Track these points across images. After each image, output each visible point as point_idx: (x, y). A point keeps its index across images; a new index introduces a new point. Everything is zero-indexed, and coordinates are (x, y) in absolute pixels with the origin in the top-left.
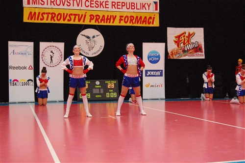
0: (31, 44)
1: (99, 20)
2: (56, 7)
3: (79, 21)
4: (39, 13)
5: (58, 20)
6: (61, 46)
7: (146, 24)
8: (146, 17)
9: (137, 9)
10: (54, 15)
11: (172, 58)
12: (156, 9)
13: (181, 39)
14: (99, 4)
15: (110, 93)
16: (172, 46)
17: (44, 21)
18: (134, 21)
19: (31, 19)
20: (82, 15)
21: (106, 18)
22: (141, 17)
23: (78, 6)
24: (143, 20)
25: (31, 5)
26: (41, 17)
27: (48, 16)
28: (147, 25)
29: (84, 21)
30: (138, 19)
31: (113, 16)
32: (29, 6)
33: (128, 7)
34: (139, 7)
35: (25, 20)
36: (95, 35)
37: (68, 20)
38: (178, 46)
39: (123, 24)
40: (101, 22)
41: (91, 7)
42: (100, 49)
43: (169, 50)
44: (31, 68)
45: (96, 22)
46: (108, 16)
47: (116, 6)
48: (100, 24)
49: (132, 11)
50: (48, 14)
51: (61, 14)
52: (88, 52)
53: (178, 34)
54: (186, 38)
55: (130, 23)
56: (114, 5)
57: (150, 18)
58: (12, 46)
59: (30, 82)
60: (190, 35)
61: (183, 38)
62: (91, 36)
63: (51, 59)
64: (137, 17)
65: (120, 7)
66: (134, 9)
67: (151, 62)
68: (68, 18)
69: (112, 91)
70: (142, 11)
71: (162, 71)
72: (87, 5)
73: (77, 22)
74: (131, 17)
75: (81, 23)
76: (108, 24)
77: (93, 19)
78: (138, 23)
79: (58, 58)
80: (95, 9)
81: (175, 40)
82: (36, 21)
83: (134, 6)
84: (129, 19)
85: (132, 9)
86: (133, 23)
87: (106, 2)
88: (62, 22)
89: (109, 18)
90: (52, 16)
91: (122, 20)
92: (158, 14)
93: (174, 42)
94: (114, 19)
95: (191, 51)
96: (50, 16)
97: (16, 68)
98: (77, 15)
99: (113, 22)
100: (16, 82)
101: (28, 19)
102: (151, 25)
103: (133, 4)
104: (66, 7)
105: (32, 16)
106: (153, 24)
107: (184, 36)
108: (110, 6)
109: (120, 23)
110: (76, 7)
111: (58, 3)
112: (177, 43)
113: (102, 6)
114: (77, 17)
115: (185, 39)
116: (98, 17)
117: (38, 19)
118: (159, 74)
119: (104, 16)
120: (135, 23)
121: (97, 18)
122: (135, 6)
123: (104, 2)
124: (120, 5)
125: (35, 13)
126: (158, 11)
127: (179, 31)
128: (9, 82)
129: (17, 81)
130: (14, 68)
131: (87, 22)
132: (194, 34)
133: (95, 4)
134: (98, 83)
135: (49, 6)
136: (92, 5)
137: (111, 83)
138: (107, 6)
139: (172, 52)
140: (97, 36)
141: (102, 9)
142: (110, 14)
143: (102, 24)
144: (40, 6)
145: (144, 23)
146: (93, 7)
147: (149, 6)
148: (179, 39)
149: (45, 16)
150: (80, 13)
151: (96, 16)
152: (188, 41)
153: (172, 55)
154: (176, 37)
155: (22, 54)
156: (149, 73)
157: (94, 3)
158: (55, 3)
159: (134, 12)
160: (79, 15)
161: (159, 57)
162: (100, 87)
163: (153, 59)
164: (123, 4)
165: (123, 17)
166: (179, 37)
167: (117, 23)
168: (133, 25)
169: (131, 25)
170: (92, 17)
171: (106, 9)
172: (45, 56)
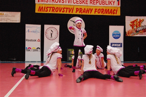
0: (40, 26)
1: (82, 12)
2: (55, 3)
3: (69, 12)
4: (45, 7)
6: (58, 27)
7: (112, 14)
8: (111, 10)
9: (106, 4)
10: (54, 9)
11: (128, 35)
12: (119, 5)
13: (134, 24)
14: (82, 1)
16: (128, 28)
17: (48, 12)
18: (104, 12)
19: (40, 11)
20: (71, 8)
21: (86, 10)
22: (108, 10)
23: (69, 3)
25: (40, 3)
26: (46, 9)
27: (50, 9)
28: (113, 15)
29: (72, 12)
30: (107, 11)
31: (91, 9)
32: (39, 3)
33: (100, 3)
34: (107, 3)
35: (37, 11)
37: (63, 12)
38: (133, 28)
39: (97, 14)
40: (83, 13)
41: (77, 3)
43: (127, 31)
44: (39, 40)
45: (80, 13)
46: (87, 9)
47: (93, 3)
48: (82, 14)
49: (103, 5)
50: (50, 8)
51: (58, 8)
53: (133, 20)
54: (138, 23)
55: (101, 13)
56: (91, 2)
57: (115, 10)
58: (28, 27)
59: (38, 49)
60: (140, 21)
63: (51, 35)
64: (106, 10)
65: (95, 3)
66: (104, 4)
67: (114, 38)
68: (62, 10)
70: (109, 6)
71: (122, 43)
72: (74, 2)
73: (68, 13)
74: (102, 9)
75: (71, 13)
76: (87, 14)
77: (78, 11)
78: (106, 13)
79: (56, 35)
80: (79, 4)
81: (131, 24)
82: (43, 12)
84: (101, 10)
85: (103, 4)
86: (103, 14)
88: (58, 12)
89: (88, 10)
90: (53, 9)
91: (96, 11)
92: (120, 8)
93: (130, 26)
94: (91, 11)
95: (141, 31)
96: (51, 9)
98: (68, 8)
99: (91, 13)
100: (29, 49)
101: (38, 11)
102: (115, 15)
104: (61, 3)
105: (40, 9)
106: (116, 14)
107: (137, 22)
108: (89, 2)
109: (95, 13)
110: (67, 3)
111: (57, 1)
112: (132, 26)
113: (83, 3)
114: (68, 9)
115: (137, 24)
116: (81, 10)
117: (44, 11)
118: (120, 46)
119: (85, 9)
120: (105, 13)
121: (80, 10)
122: (105, 2)
124: (95, 2)
125: (42, 7)
126: (120, 6)
127: (133, 18)
129: (30, 48)
130: (28, 40)
131: (74, 13)
132: (143, 20)
133: (79, 2)
135: (51, 3)
136: (78, 2)
138: (87, 3)
139: (128, 32)
141: (84, 4)
142: (89, 8)
143: (84, 14)
144: (46, 3)
145: (111, 13)
146: (78, 3)
147: (114, 3)
148: (133, 24)
149: (49, 9)
151: (80, 9)
152: (139, 25)
153: (129, 33)
154: (131, 22)
155: (34, 32)
156: (113, 45)
158: (54, 1)
159: (104, 6)
160: (69, 8)
161: (120, 35)
163: (116, 36)
164: (97, 2)
165: (97, 9)
166: (133, 22)
167: (93, 13)
168: (103, 15)
169: (102, 14)
170: (78, 10)
171: (86, 5)
172: (47, 33)
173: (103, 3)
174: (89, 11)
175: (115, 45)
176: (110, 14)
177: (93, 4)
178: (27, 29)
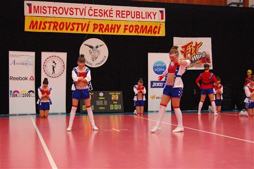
0: (33, 54)
1: (103, 30)
2: (59, 15)
3: (82, 30)
4: (41, 22)
5: (61, 29)
6: (64, 56)
7: (151, 33)
8: (151, 27)
9: (142, 18)
10: (56, 24)
12: (162, 18)
14: (103, 12)
15: (114, 105)
17: (46, 30)
18: (139, 30)
19: (33, 28)
20: (86, 24)
21: (110, 27)
22: (146, 27)
23: (81, 15)
24: (148, 29)
25: (33, 14)
26: (42, 26)
27: (50, 25)
28: (153, 35)
29: (87, 31)
30: (144, 29)
31: (117, 25)
32: (30, 15)
33: (133, 16)
34: (144, 16)
35: (27, 29)
36: (99, 45)
37: (71, 30)
38: (185, 56)
39: (127, 33)
40: (105, 31)
41: (95, 16)
42: (104, 59)
44: (32, 79)
45: (99, 31)
46: (112, 25)
48: (104, 33)
49: (138, 20)
50: (50, 23)
51: (63, 23)
52: (92, 62)
53: (185, 44)
54: (193, 48)
55: (135, 32)
56: (118, 14)
57: (156, 27)
58: (13, 56)
59: (31, 93)
60: (197, 45)
61: (190, 48)
62: (94, 46)
63: (53, 70)
64: (142, 26)
65: (125, 16)
66: (139, 18)
67: (156, 72)
68: (71, 27)
69: (116, 103)
70: (147, 20)
72: (91, 14)
73: (80, 32)
74: (136, 26)
75: (85, 32)
76: (112, 33)
77: (96, 28)
78: (143, 33)
79: (61, 69)
80: (99, 18)
81: (182, 50)
82: (38, 31)
83: (139, 15)
84: (134, 28)
85: (137, 18)
86: (138, 33)
87: (110, 11)
88: (64, 31)
90: (54, 25)
91: (127, 29)
92: (164, 24)
93: (180, 53)
94: (118, 29)
95: (198, 62)
96: (52, 25)
97: (17, 79)
98: (80, 24)
99: (117, 32)
100: (16, 93)
101: (30, 28)
102: (157, 35)
103: (138, 13)
104: (68, 15)
105: (33, 24)
106: (158, 33)
107: (191, 46)
108: (114, 14)
109: (124, 32)
110: (79, 16)
111: (61, 12)
112: (184, 53)
113: (106, 15)
114: (80, 26)
115: (191, 49)
116: (102, 27)
117: (39, 29)
119: (108, 25)
120: (140, 33)
121: (100, 27)
122: (141, 15)
123: (108, 11)
124: (124, 14)
125: (37, 22)
126: (164, 20)
127: (186, 41)
128: (10, 93)
129: (18, 92)
130: (14, 79)
131: (90, 32)
132: (201, 44)
133: (99, 13)
134: (101, 94)
135: (51, 15)
136: (96, 14)
137: (115, 95)
138: (111, 15)
140: (101, 46)
141: (106, 18)
142: (114, 23)
143: (106, 33)
144: (42, 15)
146: (97, 16)
147: (155, 15)
148: (186, 49)
149: (47, 25)
150: (84, 22)
151: (100, 25)
152: (195, 51)
154: (182, 47)
155: (23, 64)
156: (154, 84)
157: (98, 11)
158: (57, 11)
160: (82, 24)
161: (165, 67)
162: (104, 98)
163: (158, 70)
164: (128, 13)
165: (127, 26)
166: (185, 47)
167: (121, 33)
168: (138, 35)
169: (136, 34)
170: (96, 26)
171: (110, 18)
172: (47, 66)
173: (138, 16)
174: (114, 28)
175: (158, 84)
176: (148, 33)
177: (121, 16)
178: (11, 60)
